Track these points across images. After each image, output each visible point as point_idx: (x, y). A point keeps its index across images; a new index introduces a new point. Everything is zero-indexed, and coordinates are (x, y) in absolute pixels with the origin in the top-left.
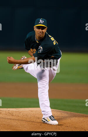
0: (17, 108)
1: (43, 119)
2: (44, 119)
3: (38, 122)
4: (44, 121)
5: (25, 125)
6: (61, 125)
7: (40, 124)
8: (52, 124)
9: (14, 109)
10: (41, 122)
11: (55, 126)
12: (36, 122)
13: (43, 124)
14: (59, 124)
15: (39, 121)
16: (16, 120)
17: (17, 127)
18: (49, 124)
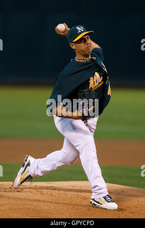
0: (50, 181)
1: (91, 201)
2: (94, 200)
3: (84, 206)
4: (94, 204)
5: (63, 210)
6: (122, 210)
7: (87, 208)
8: (108, 208)
9: (45, 183)
10: (88, 206)
11: (113, 212)
12: (80, 205)
13: (92, 209)
14: (118, 208)
15: (85, 203)
16: (47, 202)
17: (49, 213)
18: (102, 208)
